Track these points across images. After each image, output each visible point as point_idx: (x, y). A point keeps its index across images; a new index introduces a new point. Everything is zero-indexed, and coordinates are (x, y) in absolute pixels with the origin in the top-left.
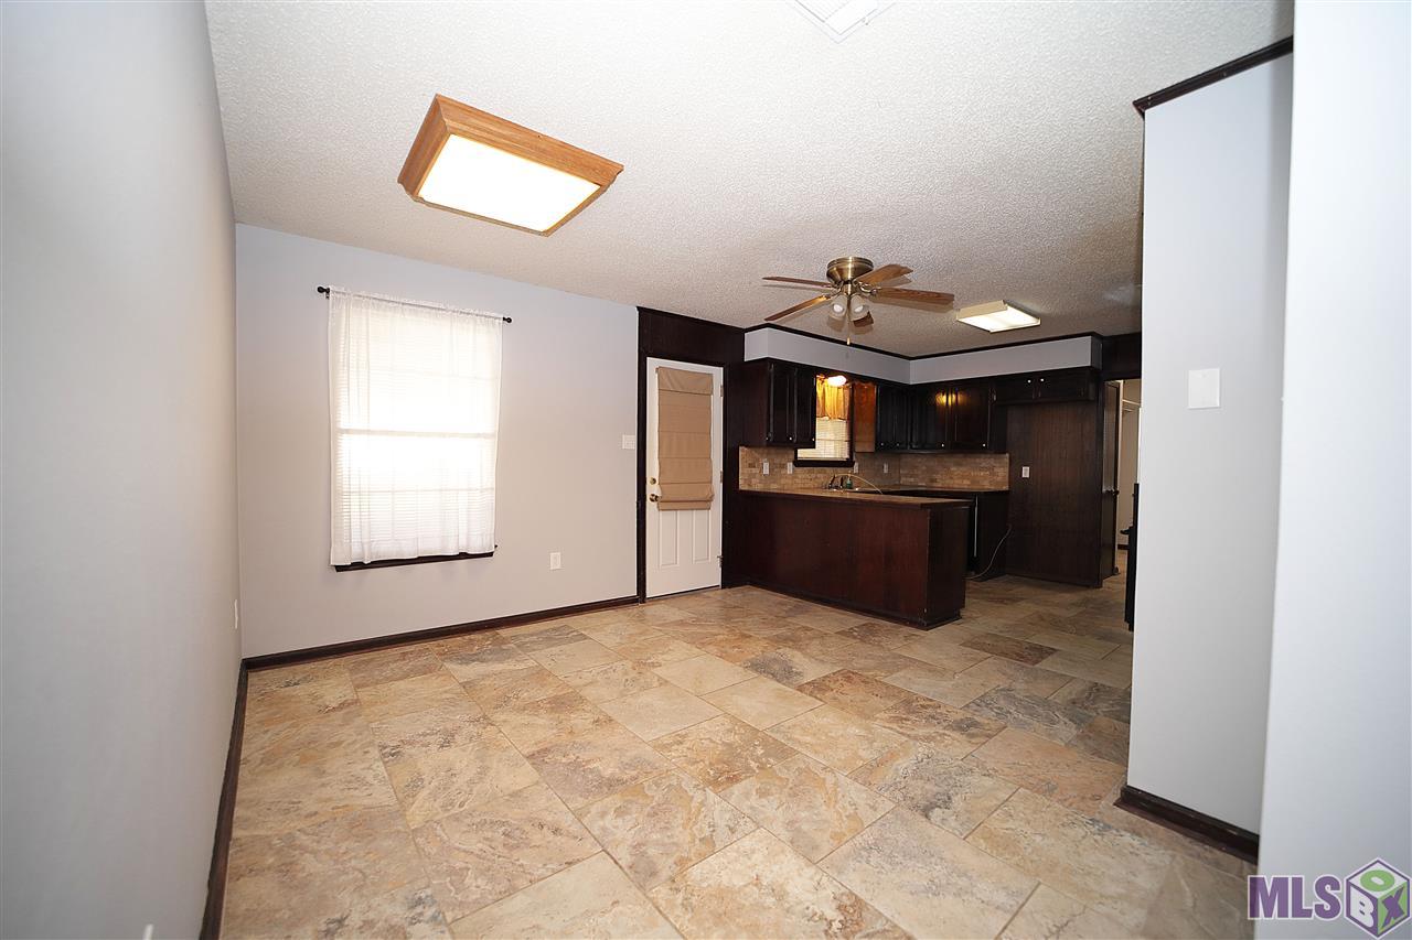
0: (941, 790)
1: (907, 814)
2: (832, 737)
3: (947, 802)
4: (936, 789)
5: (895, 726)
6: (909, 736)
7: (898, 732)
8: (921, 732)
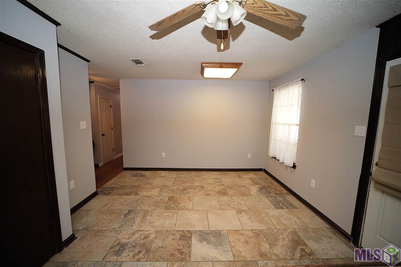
0: (127, 217)
1: (134, 209)
2: (161, 218)
3: (125, 215)
4: (128, 217)
5: (146, 233)
6: (140, 231)
7: (144, 231)
8: (137, 235)
